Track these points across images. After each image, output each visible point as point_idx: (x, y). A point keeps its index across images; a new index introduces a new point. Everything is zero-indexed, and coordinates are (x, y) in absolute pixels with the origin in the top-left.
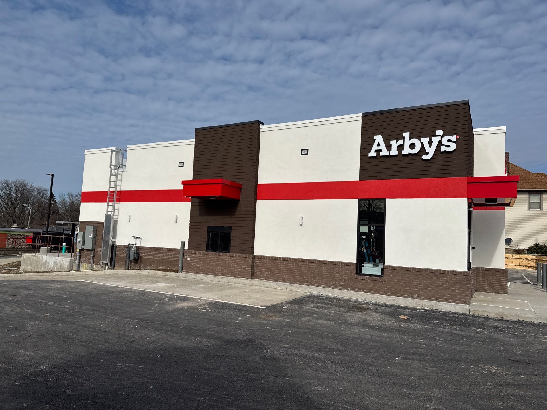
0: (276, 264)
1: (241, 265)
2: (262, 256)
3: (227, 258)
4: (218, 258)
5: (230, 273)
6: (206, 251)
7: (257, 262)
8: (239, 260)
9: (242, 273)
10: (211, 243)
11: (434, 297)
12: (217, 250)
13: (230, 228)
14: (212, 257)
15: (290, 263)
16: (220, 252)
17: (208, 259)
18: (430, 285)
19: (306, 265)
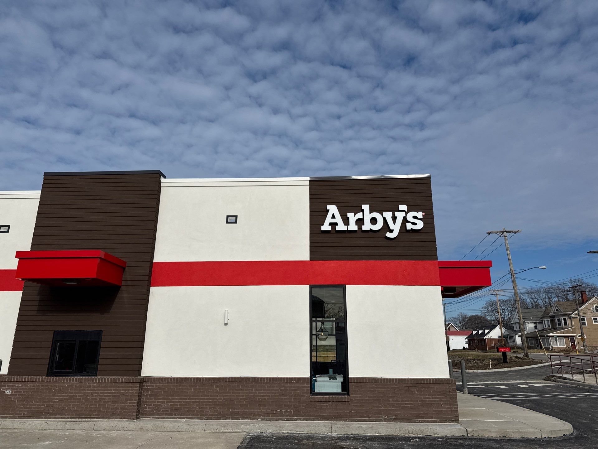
0: (182, 389)
1: (119, 396)
2: (157, 378)
3: (90, 386)
4: (72, 387)
5: (95, 412)
6: (48, 375)
7: (148, 389)
8: (116, 387)
9: (118, 411)
10: (57, 360)
11: (417, 417)
12: (70, 373)
13: (99, 333)
14: (59, 386)
15: (207, 386)
16: (75, 376)
17: (51, 389)
18: (411, 401)
19: (233, 387)
